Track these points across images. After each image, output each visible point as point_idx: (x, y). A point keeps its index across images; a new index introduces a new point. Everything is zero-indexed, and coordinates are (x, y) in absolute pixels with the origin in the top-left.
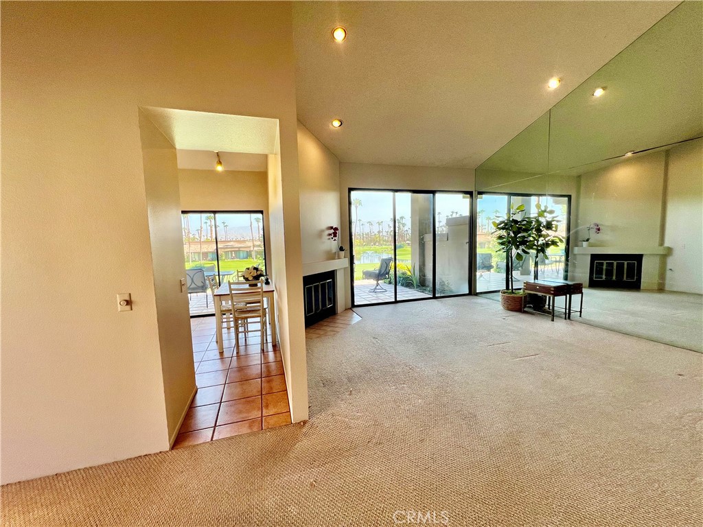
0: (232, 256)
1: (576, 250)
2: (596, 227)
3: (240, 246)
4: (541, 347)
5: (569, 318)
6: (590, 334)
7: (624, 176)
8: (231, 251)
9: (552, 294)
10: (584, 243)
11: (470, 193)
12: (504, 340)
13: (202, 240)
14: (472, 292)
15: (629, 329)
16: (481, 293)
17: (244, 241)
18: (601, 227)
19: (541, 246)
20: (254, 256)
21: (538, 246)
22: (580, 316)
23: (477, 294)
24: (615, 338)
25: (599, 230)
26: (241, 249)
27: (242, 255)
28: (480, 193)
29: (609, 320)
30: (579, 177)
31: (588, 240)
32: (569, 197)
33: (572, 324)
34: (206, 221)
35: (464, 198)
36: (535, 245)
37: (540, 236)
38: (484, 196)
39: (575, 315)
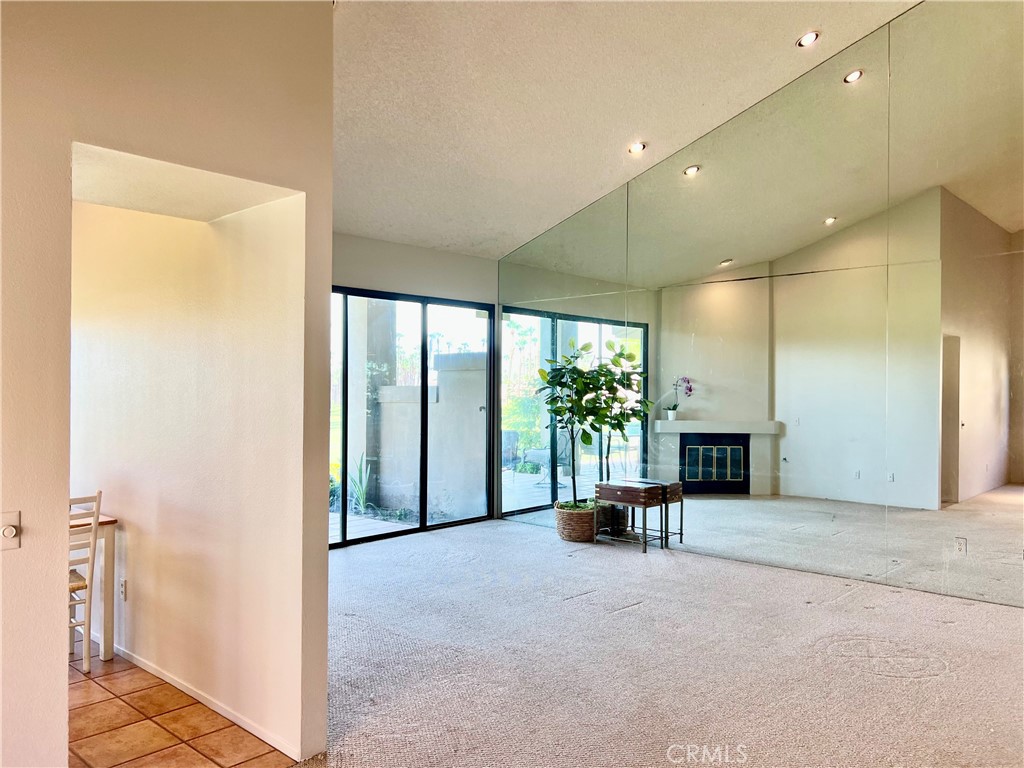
1: (659, 426)
2: (685, 385)
4: (642, 592)
5: (667, 546)
6: (700, 566)
7: (721, 299)
9: (640, 503)
10: (669, 412)
11: (490, 309)
12: (585, 589)
14: (494, 512)
15: (747, 554)
16: (512, 513)
18: (694, 386)
19: (615, 418)
21: (611, 418)
22: (681, 542)
23: (503, 516)
24: (734, 569)
25: (690, 390)
28: (508, 309)
29: (720, 544)
30: (659, 292)
31: (675, 408)
32: (646, 327)
33: (673, 554)
35: (478, 316)
36: (608, 417)
37: (615, 399)
38: (513, 316)
39: (673, 540)
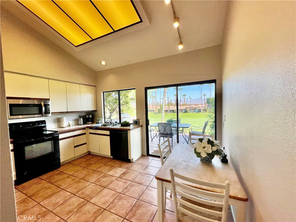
0: (192, 111)
3: (196, 107)
8: (192, 109)
13: (181, 104)
17: (198, 105)
20: (202, 111)
26: (196, 108)
27: (196, 111)
34: (183, 97)
